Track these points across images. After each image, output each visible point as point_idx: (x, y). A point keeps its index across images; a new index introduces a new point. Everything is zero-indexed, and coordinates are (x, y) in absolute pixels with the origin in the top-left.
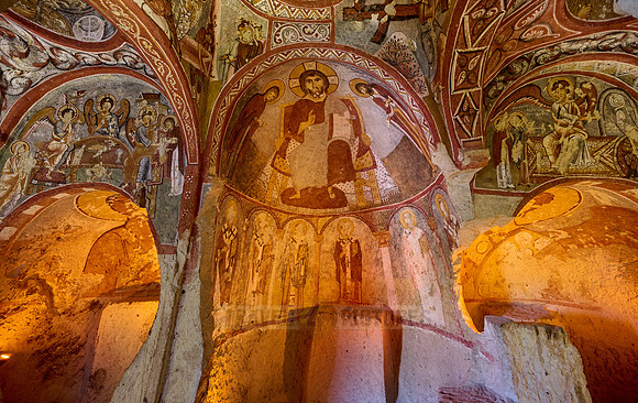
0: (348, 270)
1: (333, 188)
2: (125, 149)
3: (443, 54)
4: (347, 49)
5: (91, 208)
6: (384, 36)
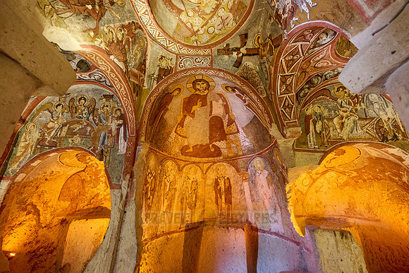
0: (223, 197)
1: (213, 145)
2: (92, 127)
3: (272, 76)
4: (220, 70)
5: (66, 160)
6: (240, 63)
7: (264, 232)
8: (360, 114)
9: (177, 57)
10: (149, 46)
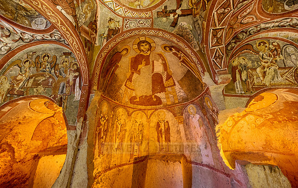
0: (163, 136)
1: (155, 96)
2: (53, 79)
3: (205, 30)
4: (159, 30)
5: (36, 107)
6: (176, 24)
7: (197, 164)
8: (280, 65)
9: (123, 20)
10: (99, 9)
